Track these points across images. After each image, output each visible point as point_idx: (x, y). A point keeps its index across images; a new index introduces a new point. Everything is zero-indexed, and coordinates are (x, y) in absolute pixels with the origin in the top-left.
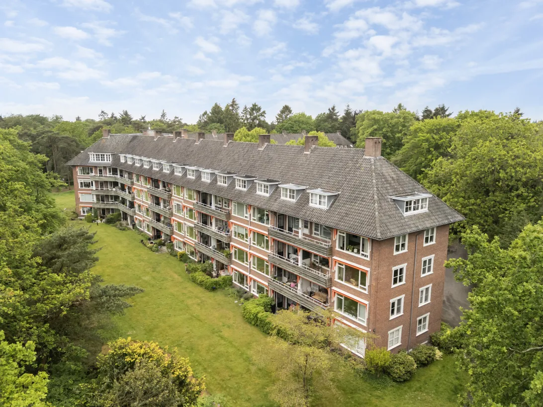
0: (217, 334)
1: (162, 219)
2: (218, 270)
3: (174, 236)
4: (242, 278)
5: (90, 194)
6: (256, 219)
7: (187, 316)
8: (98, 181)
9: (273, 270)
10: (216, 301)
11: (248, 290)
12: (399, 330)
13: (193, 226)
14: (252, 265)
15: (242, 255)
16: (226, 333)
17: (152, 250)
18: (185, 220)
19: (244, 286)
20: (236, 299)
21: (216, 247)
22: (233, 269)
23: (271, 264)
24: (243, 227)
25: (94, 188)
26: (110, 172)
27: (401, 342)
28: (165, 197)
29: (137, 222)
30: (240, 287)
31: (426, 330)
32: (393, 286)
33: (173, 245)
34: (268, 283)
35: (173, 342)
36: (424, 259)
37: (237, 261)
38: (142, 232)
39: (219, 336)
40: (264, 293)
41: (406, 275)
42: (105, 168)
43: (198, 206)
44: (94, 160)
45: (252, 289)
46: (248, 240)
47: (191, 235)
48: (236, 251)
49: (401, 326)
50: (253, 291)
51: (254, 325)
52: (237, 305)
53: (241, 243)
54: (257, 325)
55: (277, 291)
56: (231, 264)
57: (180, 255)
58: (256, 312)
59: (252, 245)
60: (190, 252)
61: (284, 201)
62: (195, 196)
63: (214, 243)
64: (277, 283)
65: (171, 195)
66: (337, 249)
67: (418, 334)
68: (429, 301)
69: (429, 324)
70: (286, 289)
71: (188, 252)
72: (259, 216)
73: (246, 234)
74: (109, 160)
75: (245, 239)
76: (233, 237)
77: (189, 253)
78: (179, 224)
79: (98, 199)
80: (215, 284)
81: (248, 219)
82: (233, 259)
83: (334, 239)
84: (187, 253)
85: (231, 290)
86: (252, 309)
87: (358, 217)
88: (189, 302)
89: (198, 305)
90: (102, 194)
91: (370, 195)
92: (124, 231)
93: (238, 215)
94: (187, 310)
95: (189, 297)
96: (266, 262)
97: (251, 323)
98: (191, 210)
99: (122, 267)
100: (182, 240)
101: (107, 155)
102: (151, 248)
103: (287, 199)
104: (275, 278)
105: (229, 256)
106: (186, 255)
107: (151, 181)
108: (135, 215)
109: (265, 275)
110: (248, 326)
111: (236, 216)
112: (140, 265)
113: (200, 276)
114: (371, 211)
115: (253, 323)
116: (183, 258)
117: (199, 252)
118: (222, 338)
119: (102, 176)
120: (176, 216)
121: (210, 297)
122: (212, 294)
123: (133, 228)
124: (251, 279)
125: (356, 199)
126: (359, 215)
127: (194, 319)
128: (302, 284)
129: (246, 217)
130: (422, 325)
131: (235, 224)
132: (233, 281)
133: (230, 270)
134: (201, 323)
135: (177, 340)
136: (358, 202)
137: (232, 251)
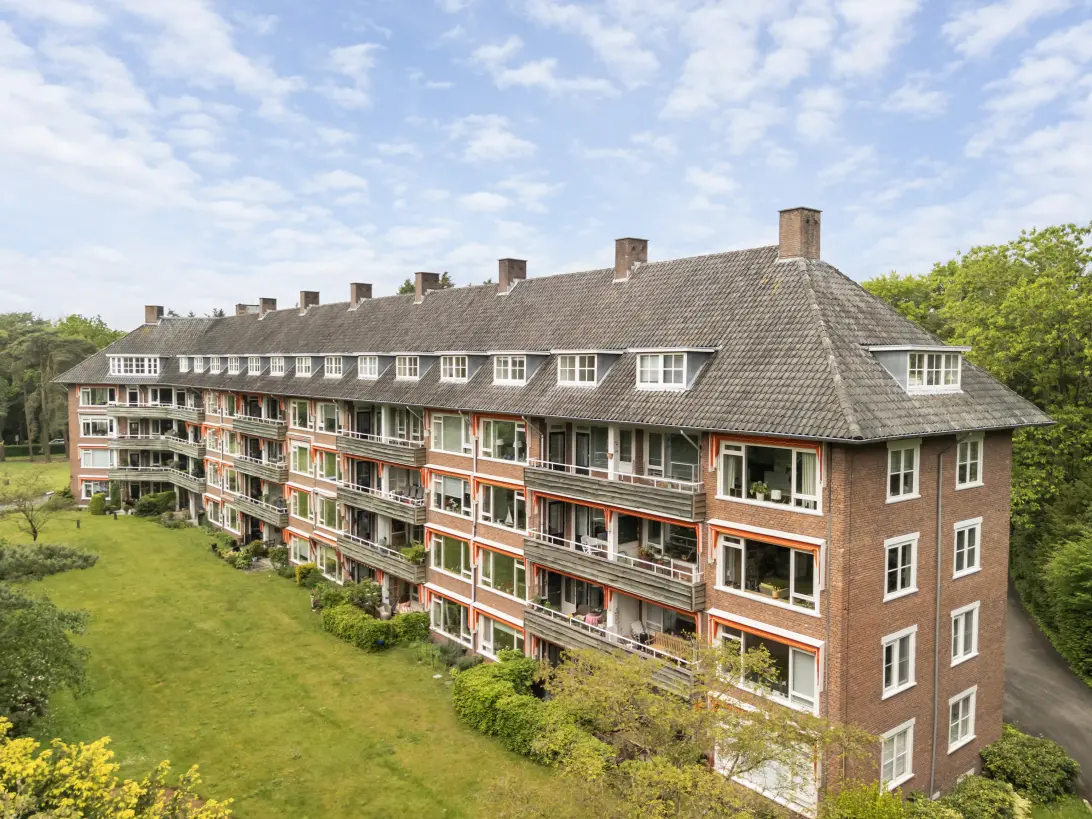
0: (381, 760)
1: (265, 491)
2: (393, 604)
3: (289, 528)
4: (455, 615)
5: (105, 449)
6: (490, 450)
7: (303, 713)
8: (125, 418)
9: (536, 582)
10: (384, 676)
11: (470, 646)
12: (905, 732)
13: (334, 494)
14: (480, 577)
15: (454, 553)
16: (406, 756)
17: (235, 566)
18: (316, 483)
19: (458, 636)
20: (436, 669)
21: (389, 541)
22: (431, 592)
23: (533, 564)
24: (456, 477)
25: (115, 434)
26: (155, 399)
27: (914, 771)
28: (273, 434)
29: (209, 508)
30: (450, 640)
31: (970, 736)
32: (888, 597)
33: (286, 552)
34: (525, 619)
35: (249, 786)
36: (958, 526)
37: (441, 570)
38: (219, 529)
39: (387, 765)
40: (512, 648)
41: (919, 568)
42: (144, 388)
43: (348, 441)
44: (119, 371)
45: (481, 641)
46: (471, 510)
47: (331, 522)
48: (438, 544)
49: (913, 721)
50: (484, 648)
51: (486, 733)
52: (440, 684)
53: (453, 522)
54: (495, 734)
55: (548, 638)
56: (427, 581)
57: (301, 573)
58: (492, 694)
59: (480, 521)
60: (328, 565)
61: (565, 390)
62: (341, 418)
63: (383, 531)
64: (547, 617)
65: (286, 428)
66: (721, 494)
67: (953, 747)
68: (974, 652)
69: (978, 718)
70: (575, 628)
71: (322, 565)
72: (499, 442)
73: (467, 497)
74: (155, 372)
75: (463, 508)
76: (433, 507)
77: (324, 568)
78: (303, 497)
79: (123, 461)
80: (382, 633)
81: (472, 455)
82: (433, 566)
83: (710, 470)
84: (319, 567)
85: (424, 648)
86: (479, 688)
87: (780, 396)
88: (311, 678)
89: (336, 684)
90: (134, 448)
91: (808, 340)
92: (176, 530)
93: (445, 448)
94: (303, 698)
95: (312, 668)
96: (519, 562)
97: (476, 728)
98: (331, 455)
99: (147, 603)
100: (307, 535)
101: (150, 360)
102: (232, 561)
103: (573, 382)
104: (542, 602)
105: (421, 560)
106: (317, 571)
107: (242, 404)
108: (205, 491)
109: (514, 598)
110: (470, 737)
111: (442, 451)
112: (200, 597)
113: (345, 615)
114: (818, 375)
115: (483, 727)
116: (309, 578)
117: (349, 559)
118: (393, 769)
119: (136, 406)
120: (297, 478)
121: (368, 668)
122: (374, 658)
123: (200, 524)
124: (478, 614)
125: (768, 354)
126: (784, 389)
127: (319, 719)
128: (617, 613)
129: (466, 450)
130: (960, 721)
131: (439, 473)
132: (432, 627)
133: (423, 595)
134: (338, 731)
135: (261, 781)
136: (778, 361)
137: (430, 546)
